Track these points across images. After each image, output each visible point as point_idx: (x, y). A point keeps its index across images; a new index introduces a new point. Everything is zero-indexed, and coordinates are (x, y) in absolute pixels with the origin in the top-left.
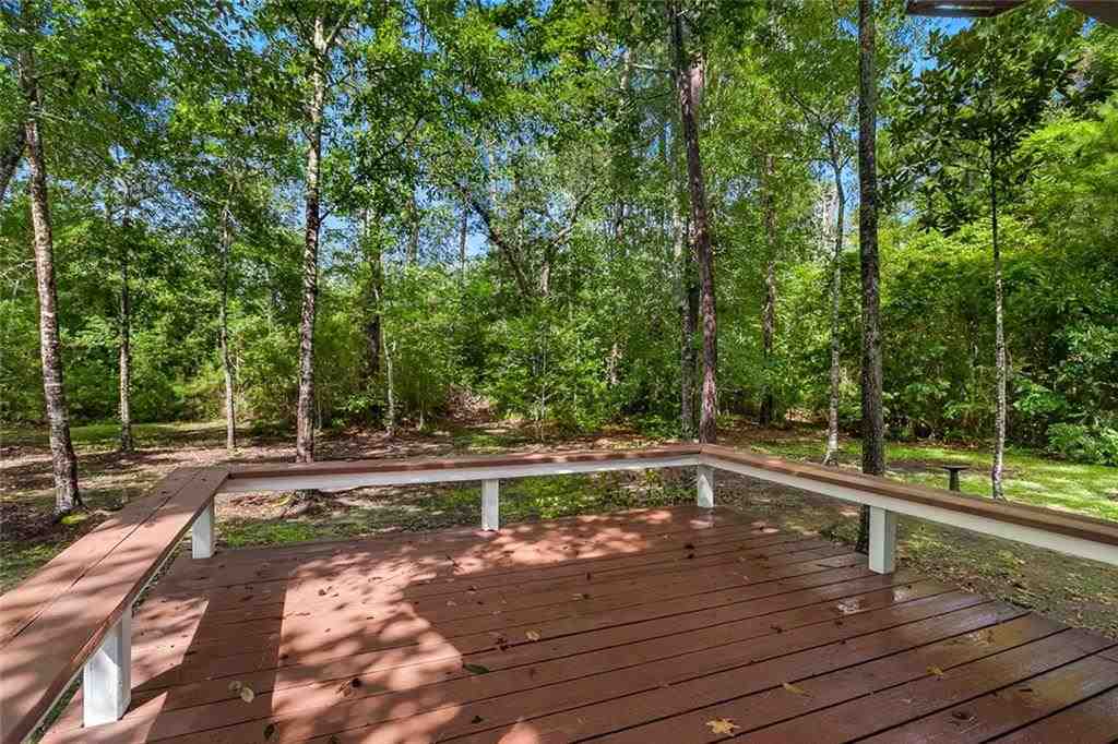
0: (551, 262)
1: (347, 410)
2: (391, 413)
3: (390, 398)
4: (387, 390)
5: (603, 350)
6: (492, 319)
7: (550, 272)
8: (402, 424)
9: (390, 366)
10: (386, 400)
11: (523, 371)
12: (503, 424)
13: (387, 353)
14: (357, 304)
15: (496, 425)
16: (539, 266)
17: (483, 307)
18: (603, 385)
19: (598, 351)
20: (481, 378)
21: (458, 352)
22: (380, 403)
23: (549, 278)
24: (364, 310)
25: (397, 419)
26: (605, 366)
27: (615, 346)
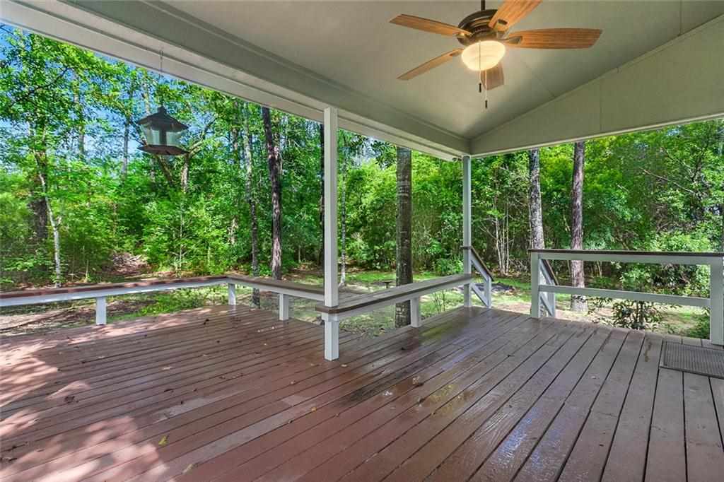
0: (189, 164)
1: (16, 269)
2: (58, 271)
3: (56, 259)
4: (54, 253)
5: (225, 223)
6: (147, 201)
7: (189, 170)
8: (69, 279)
9: (56, 234)
10: (53, 259)
11: (165, 238)
12: (156, 274)
13: (53, 225)
14: (23, 186)
15: (151, 275)
16: (180, 166)
17: (137, 193)
18: (226, 245)
19: (223, 224)
20: (141, 242)
21: (122, 224)
22: (48, 263)
23: (188, 174)
24: (31, 191)
25: (65, 274)
26: (227, 233)
27: (234, 221)
